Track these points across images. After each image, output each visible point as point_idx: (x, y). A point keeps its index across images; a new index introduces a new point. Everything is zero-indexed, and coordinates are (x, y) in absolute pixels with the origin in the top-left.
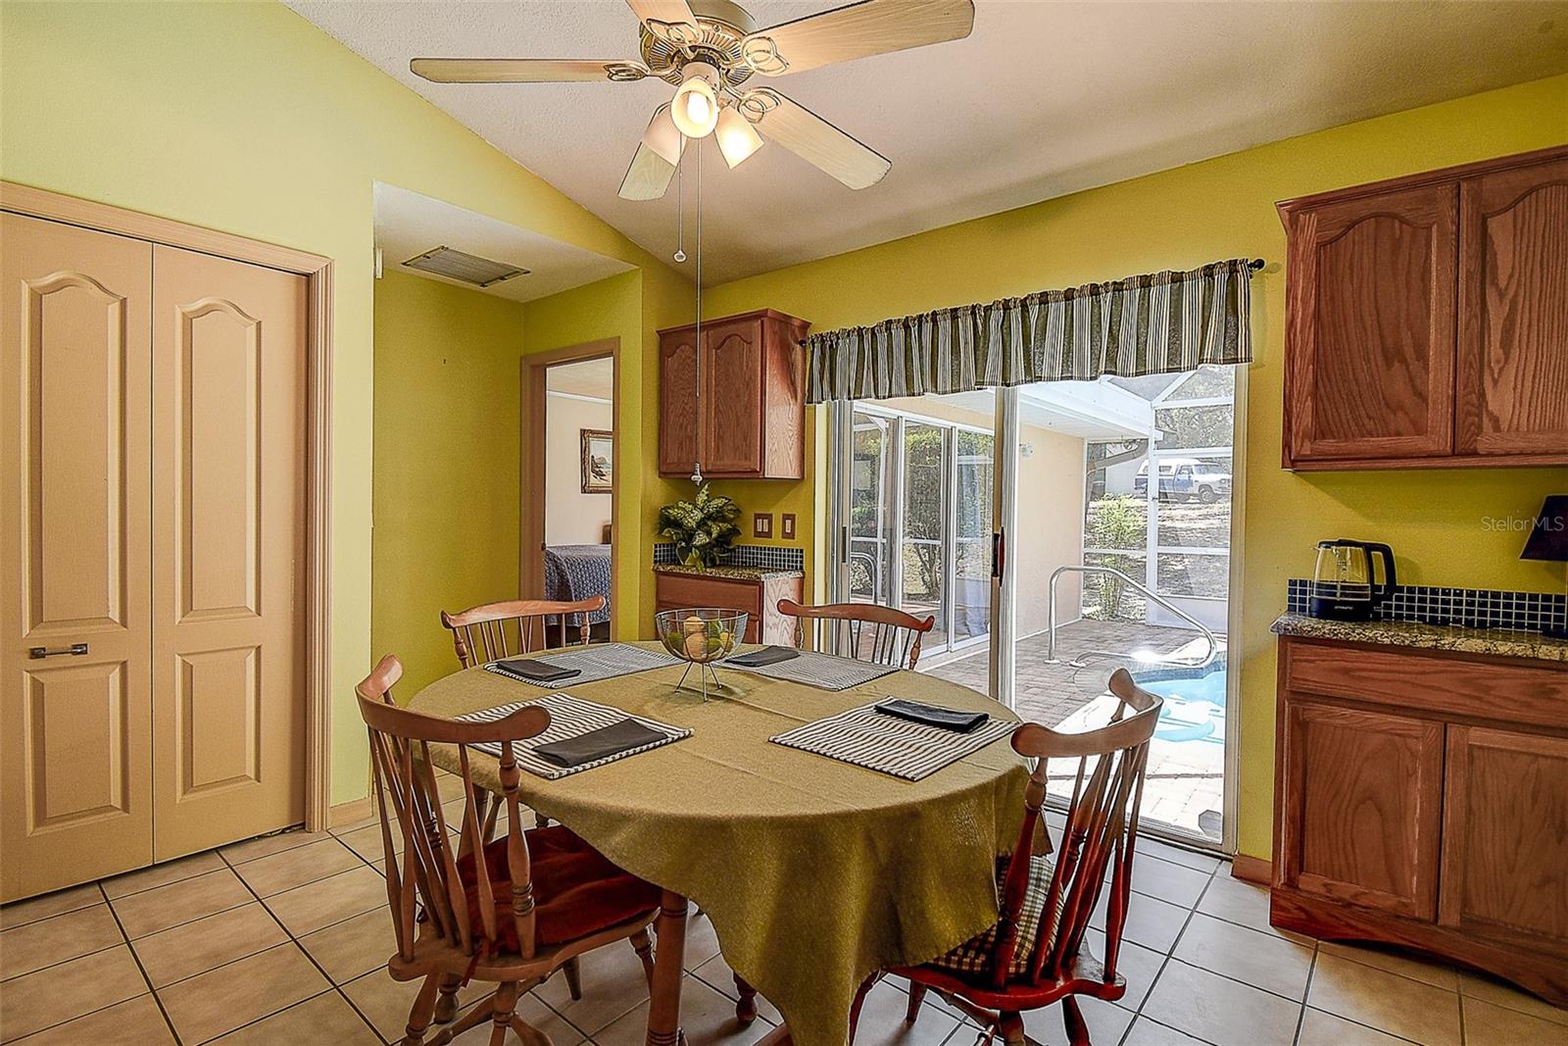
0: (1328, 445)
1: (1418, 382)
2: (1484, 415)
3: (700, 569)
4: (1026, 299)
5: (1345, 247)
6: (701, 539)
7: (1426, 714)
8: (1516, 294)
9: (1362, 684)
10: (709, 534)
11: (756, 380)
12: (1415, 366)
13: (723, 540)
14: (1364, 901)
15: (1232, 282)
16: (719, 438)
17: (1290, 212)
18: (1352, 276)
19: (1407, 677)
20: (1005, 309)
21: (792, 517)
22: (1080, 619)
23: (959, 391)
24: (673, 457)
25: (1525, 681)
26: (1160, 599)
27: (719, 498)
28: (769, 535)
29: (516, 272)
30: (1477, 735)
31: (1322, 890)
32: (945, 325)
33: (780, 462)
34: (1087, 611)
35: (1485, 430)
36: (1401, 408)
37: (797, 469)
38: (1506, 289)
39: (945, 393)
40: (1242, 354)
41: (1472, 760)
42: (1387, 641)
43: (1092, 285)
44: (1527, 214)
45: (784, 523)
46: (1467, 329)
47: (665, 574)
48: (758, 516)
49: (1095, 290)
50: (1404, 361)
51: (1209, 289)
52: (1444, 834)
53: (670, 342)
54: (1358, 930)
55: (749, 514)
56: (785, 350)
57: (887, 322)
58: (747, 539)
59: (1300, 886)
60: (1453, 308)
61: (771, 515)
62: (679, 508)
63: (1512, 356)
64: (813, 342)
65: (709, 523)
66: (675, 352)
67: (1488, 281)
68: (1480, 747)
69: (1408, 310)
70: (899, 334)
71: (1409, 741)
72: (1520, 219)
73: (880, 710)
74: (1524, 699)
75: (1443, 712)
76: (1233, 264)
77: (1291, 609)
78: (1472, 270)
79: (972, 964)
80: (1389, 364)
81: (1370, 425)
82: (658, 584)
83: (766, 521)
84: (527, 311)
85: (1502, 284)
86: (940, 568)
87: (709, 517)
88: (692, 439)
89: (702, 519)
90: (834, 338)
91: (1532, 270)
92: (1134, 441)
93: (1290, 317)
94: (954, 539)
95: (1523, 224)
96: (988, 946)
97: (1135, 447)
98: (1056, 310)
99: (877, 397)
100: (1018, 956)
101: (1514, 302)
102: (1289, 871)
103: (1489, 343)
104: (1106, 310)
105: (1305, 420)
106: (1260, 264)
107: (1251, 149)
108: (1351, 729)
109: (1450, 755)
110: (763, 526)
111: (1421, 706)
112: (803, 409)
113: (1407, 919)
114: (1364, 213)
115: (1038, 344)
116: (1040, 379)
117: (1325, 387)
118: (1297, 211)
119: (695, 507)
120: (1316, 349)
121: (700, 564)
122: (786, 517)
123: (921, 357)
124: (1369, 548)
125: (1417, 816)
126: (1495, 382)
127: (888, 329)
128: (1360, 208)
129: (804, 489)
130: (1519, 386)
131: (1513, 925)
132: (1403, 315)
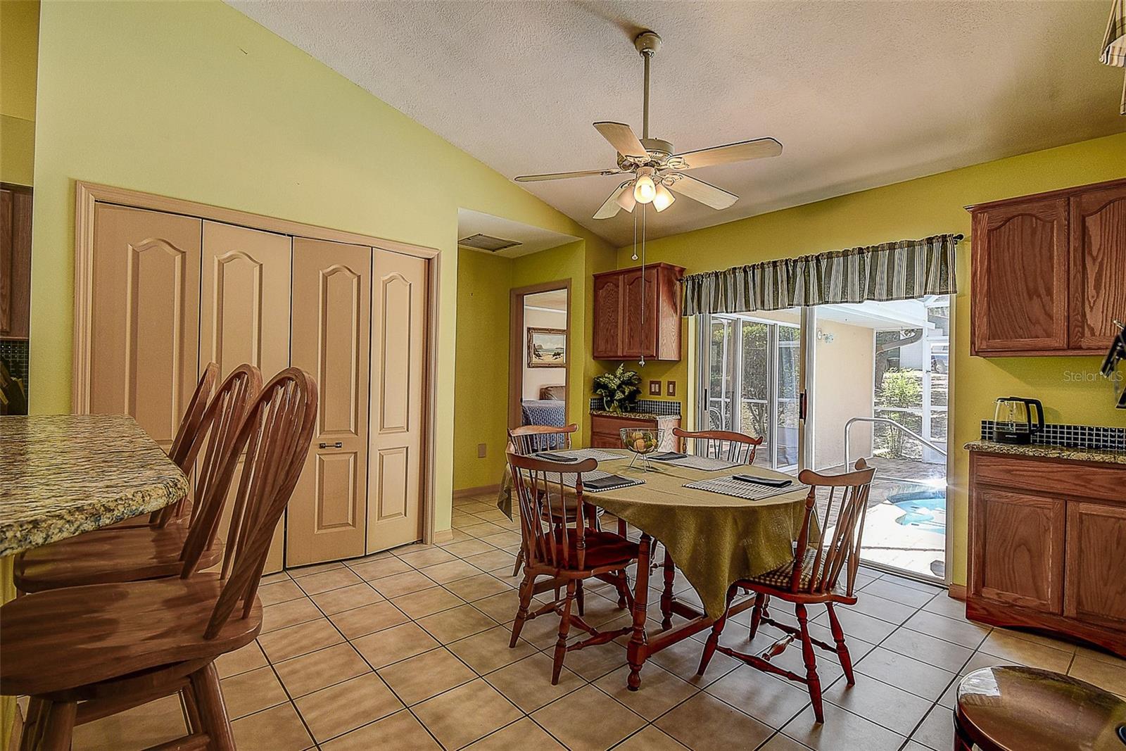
0: (997, 342)
1: (1047, 308)
2: (1086, 327)
3: (619, 413)
4: (819, 255)
5: (1005, 232)
6: (619, 396)
7: (1055, 495)
8: (1103, 259)
9: (1017, 479)
10: (624, 393)
11: (653, 303)
12: (1046, 299)
13: (632, 397)
14: (1020, 603)
15: (944, 248)
16: (631, 337)
17: (973, 212)
18: (1009, 248)
19: (1044, 474)
20: (805, 261)
21: (674, 383)
22: (872, 457)
23: (777, 309)
24: (602, 347)
25: (1110, 476)
26: (930, 444)
27: (630, 372)
28: (659, 393)
29: (514, 244)
30: (1084, 507)
31: (996, 597)
32: (769, 271)
33: (668, 351)
34: (877, 452)
35: (1086, 335)
36: (1038, 322)
37: (677, 355)
38: (1097, 256)
39: (770, 310)
40: (950, 289)
41: (1081, 522)
42: (1031, 454)
43: (859, 248)
44: (1108, 216)
45: (668, 387)
46: (1074, 279)
47: (596, 416)
48: (652, 383)
49: (861, 251)
50: (1039, 296)
51: (930, 250)
52: (1066, 564)
53: (600, 281)
54: (1019, 620)
55: (647, 381)
56: (670, 285)
57: (733, 269)
58: (645, 396)
59: (983, 595)
60: (1066, 267)
61: (660, 382)
62: (606, 378)
63: (1100, 295)
64: (687, 280)
65: (624, 386)
66: (604, 287)
67: (1086, 252)
68: (1086, 514)
69: (1041, 268)
70: (740, 276)
71: (1045, 510)
72: (1104, 217)
73: (735, 478)
74: (1109, 486)
75: (1062, 494)
76: (944, 237)
77: (983, 438)
78: (1077, 245)
79: (782, 582)
80: (1031, 298)
81: (1021, 332)
82: (592, 423)
83: (657, 385)
84: (514, 262)
85: (1095, 254)
86: (766, 420)
87: (623, 383)
88: (614, 337)
89: (620, 384)
90: (700, 278)
91: (1111, 246)
92: (913, 330)
93: (974, 269)
94: (776, 400)
95: (1106, 221)
96: (789, 575)
97: (913, 334)
98: (838, 263)
99: (727, 312)
100: (803, 580)
101: (1101, 264)
102: (976, 587)
103: (1088, 287)
104: (868, 261)
105: (983, 328)
106: (961, 237)
107: (956, 170)
108: (1012, 504)
109: (1069, 519)
110: (655, 388)
111: (1052, 491)
112: (681, 319)
113: (1045, 613)
114: (1015, 213)
115: (827, 282)
116: (827, 302)
117: (994, 310)
118: (978, 211)
119: (615, 377)
120: (989, 288)
121: (619, 410)
122: (670, 383)
123: (754, 288)
124: (1028, 402)
125: (1051, 553)
126: (1091, 308)
127: (734, 273)
128: (1013, 210)
129: (681, 366)
130: (1105, 311)
131: (1107, 616)
132: (1039, 270)
